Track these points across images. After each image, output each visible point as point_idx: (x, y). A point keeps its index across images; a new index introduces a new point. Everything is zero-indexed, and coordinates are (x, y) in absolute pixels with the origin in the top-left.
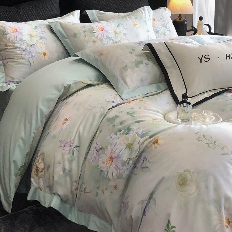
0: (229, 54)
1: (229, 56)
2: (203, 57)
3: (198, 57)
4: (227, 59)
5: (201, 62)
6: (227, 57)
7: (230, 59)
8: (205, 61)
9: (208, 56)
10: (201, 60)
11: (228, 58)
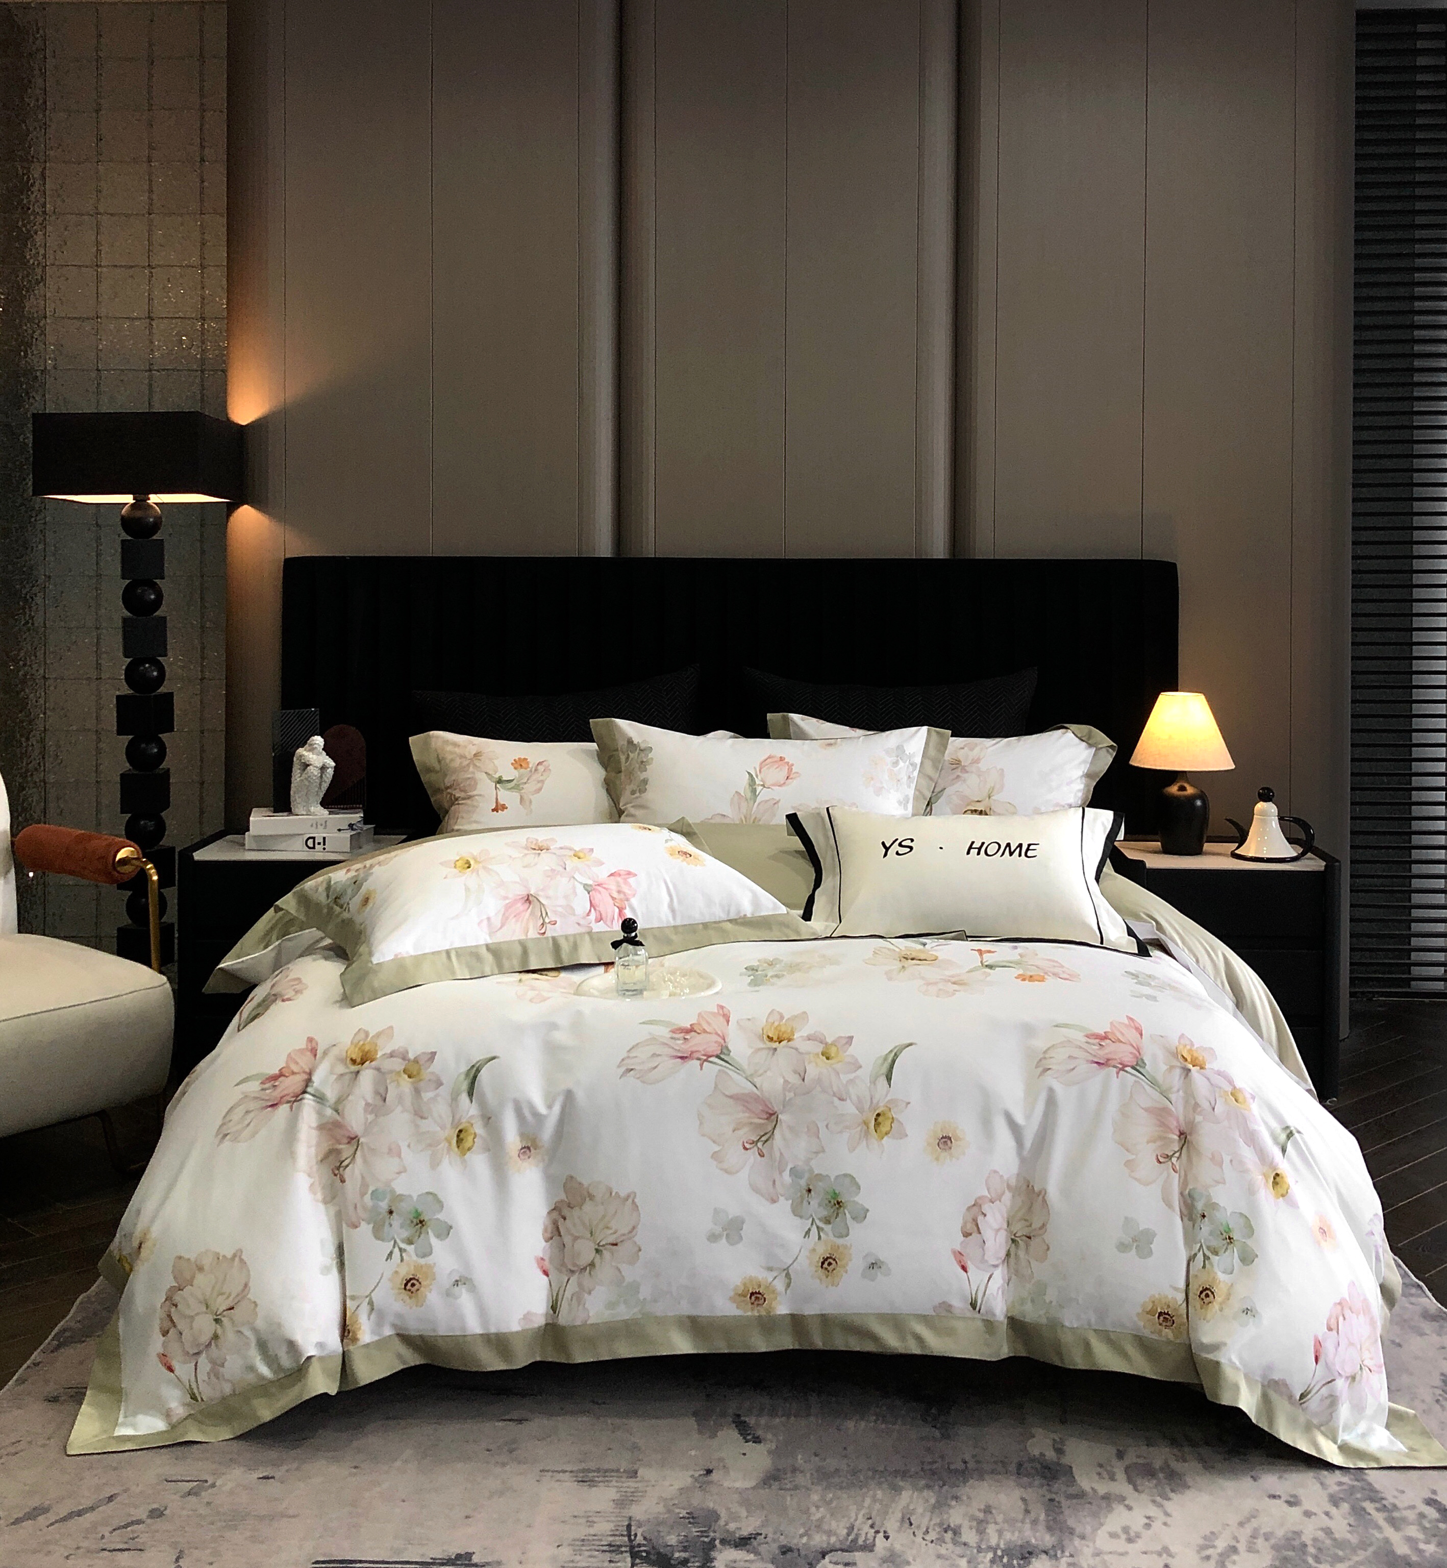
0: (983, 843)
1: (980, 849)
2: (898, 842)
3: (883, 844)
4: (968, 853)
5: (885, 855)
6: (970, 848)
7: (979, 854)
8: (897, 853)
9: (912, 840)
10: (887, 849)
11: (974, 852)
